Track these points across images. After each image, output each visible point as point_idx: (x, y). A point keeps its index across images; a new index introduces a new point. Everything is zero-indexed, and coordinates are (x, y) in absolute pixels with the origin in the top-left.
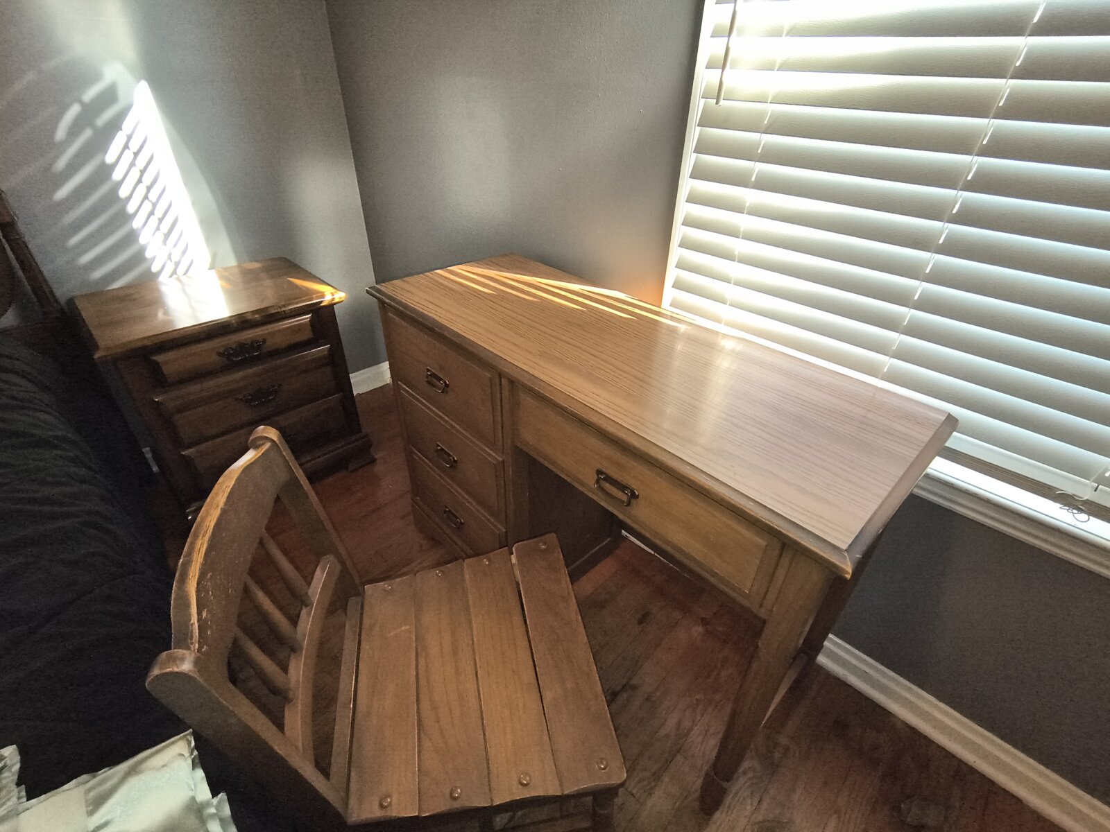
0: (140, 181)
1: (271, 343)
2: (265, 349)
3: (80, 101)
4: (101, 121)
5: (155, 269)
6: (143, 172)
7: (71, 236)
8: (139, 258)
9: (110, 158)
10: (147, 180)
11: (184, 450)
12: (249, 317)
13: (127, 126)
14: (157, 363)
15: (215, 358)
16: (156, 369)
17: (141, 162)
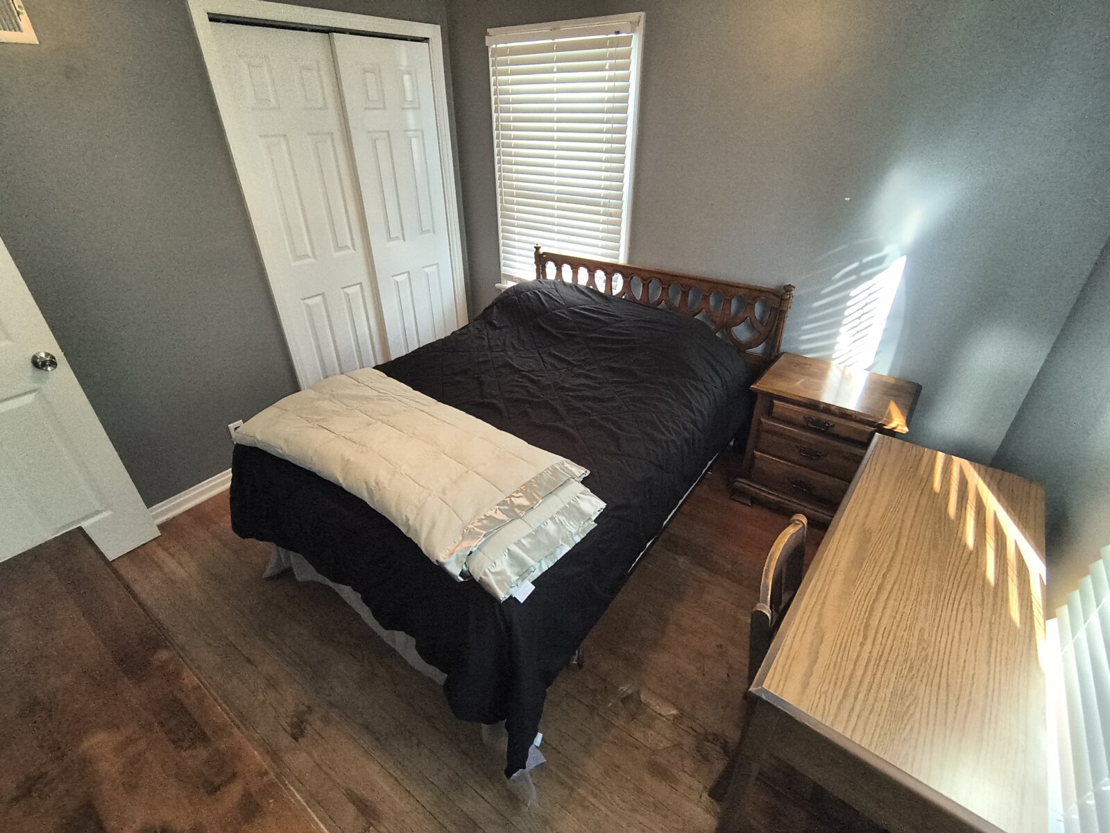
0: (862, 308)
1: (836, 430)
2: (830, 430)
3: (860, 261)
4: (863, 273)
5: (834, 356)
6: (867, 304)
7: (806, 324)
8: (830, 348)
9: (853, 293)
10: (865, 310)
11: (756, 450)
12: (832, 408)
13: (876, 279)
14: (773, 403)
15: (801, 418)
16: (772, 405)
17: (869, 300)
